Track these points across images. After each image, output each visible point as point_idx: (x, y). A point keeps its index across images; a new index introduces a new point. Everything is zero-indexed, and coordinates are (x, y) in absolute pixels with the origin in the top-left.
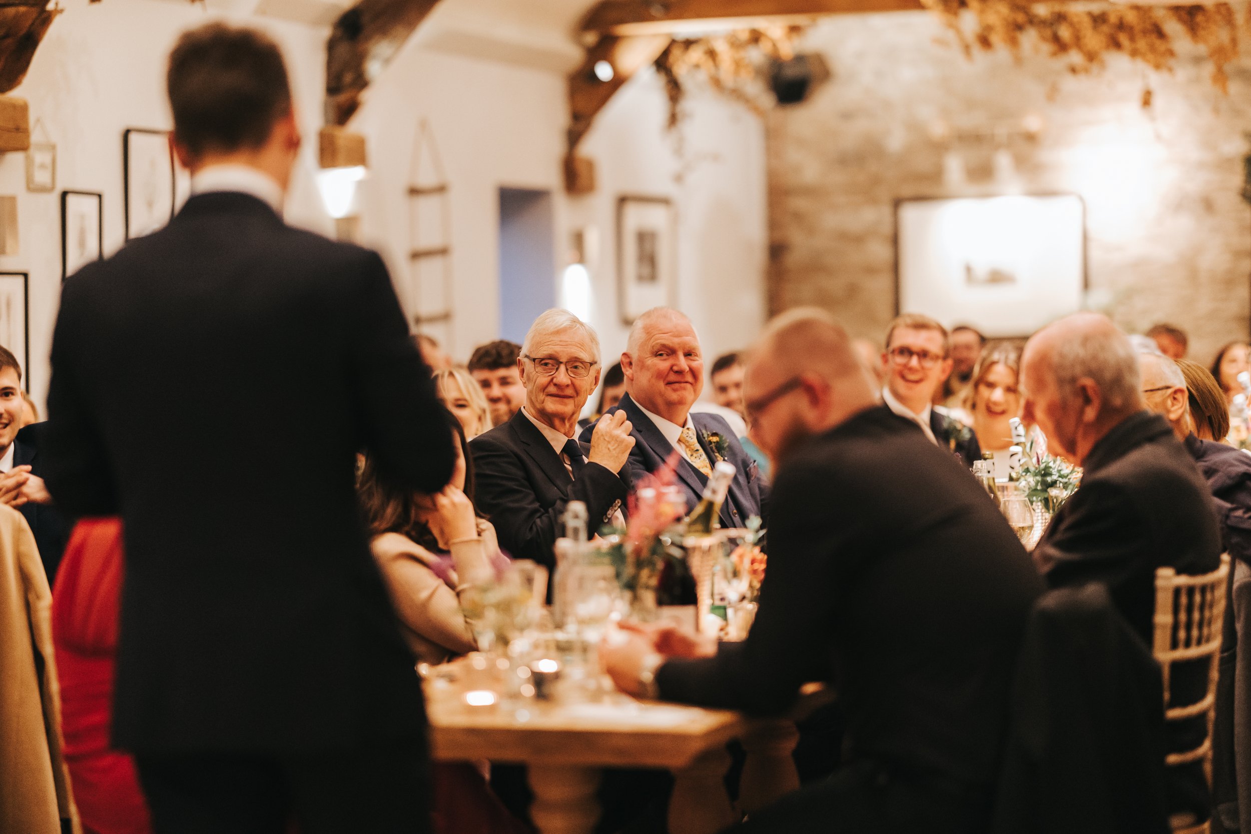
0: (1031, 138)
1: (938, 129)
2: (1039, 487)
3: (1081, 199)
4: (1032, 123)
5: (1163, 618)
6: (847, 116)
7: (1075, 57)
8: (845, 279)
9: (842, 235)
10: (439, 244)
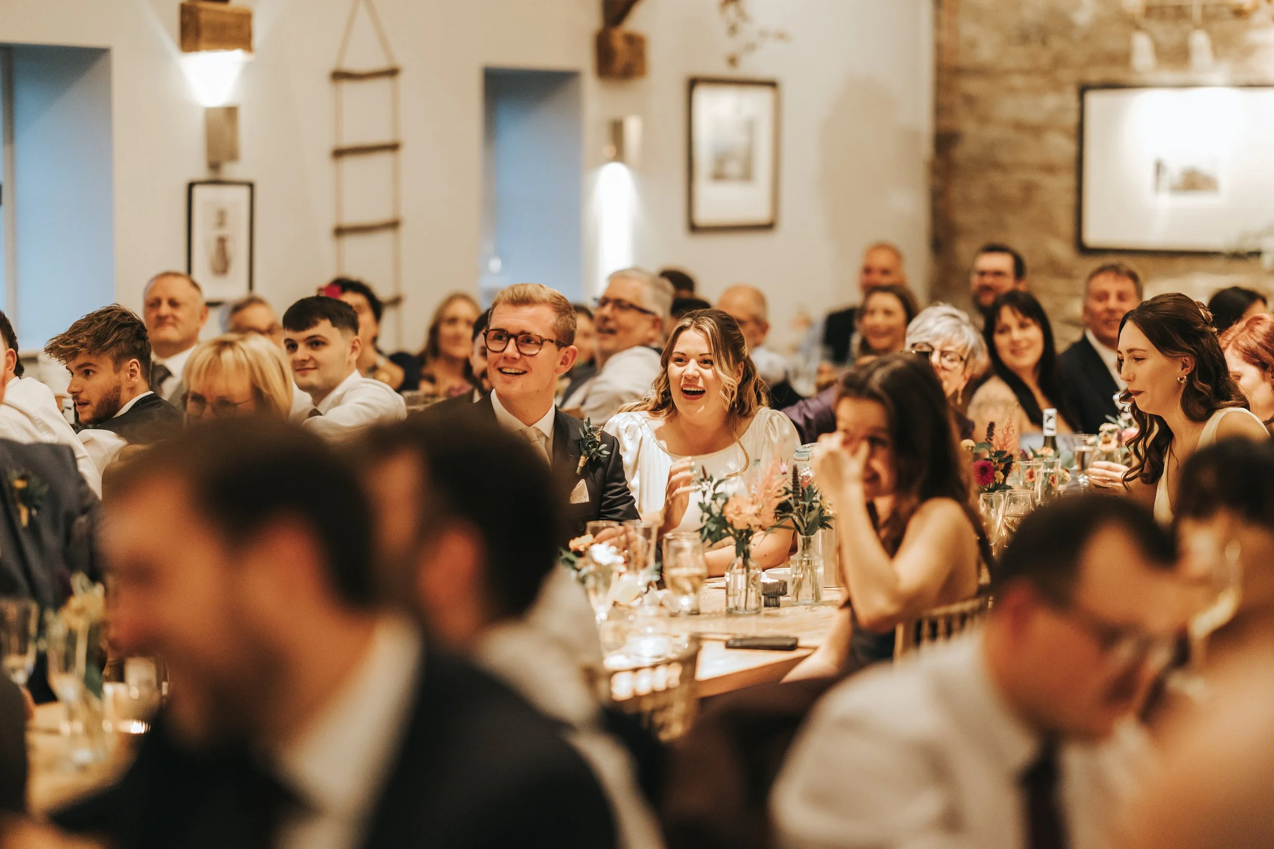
0: (1239, 12)
8: (1020, 176)
9: (1019, 126)
10: (383, 137)
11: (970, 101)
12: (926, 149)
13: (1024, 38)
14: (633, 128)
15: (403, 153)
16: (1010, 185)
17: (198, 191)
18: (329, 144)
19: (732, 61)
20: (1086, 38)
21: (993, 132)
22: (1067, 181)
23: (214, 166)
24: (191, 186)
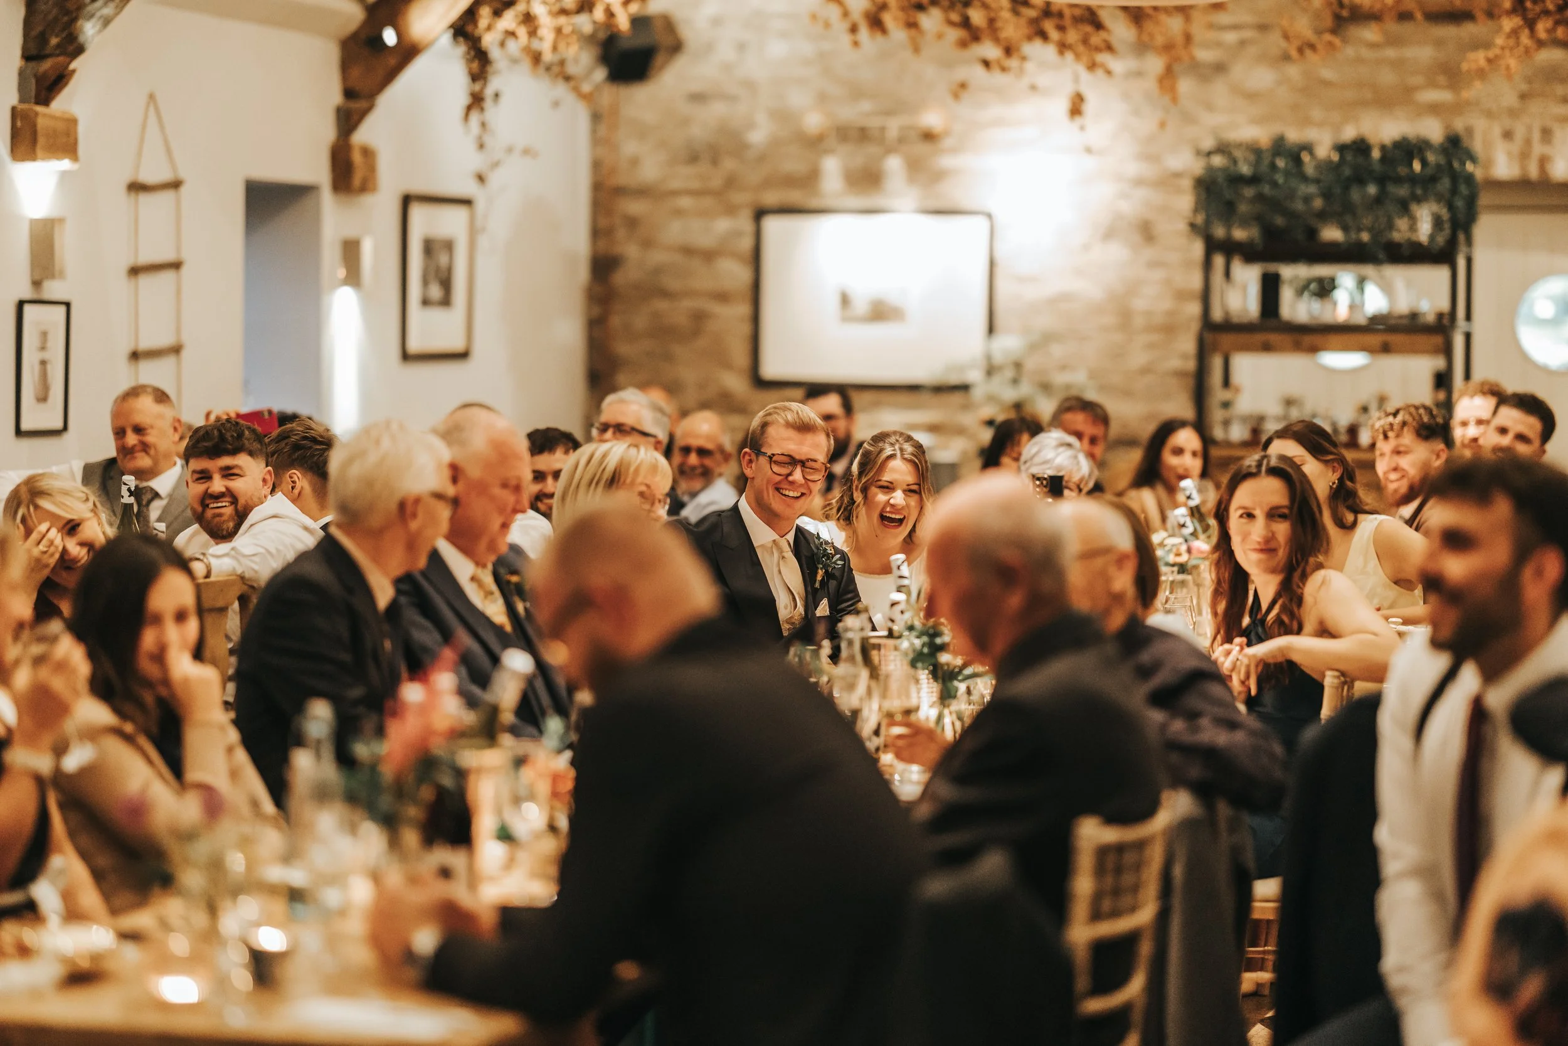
0: (929, 136)
1: (814, 121)
2: (926, 650)
3: (989, 216)
4: (932, 119)
5: (1083, 884)
6: (698, 98)
7: (990, 50)
8: (687, 304)
9: (688, 251)
10: (168, 256)
11: (632, 223)
12: (582, 273)
13: (693, 158)
14: (368, 249)
15: (184, 270)
16: (678, 313)
17: (28, 309)
18: (126, 261)
19: (482, 180)
20: (762, 158)
21: (657, 257)
22: (743, 309)
23: (37, 284)
24: (21, 305)
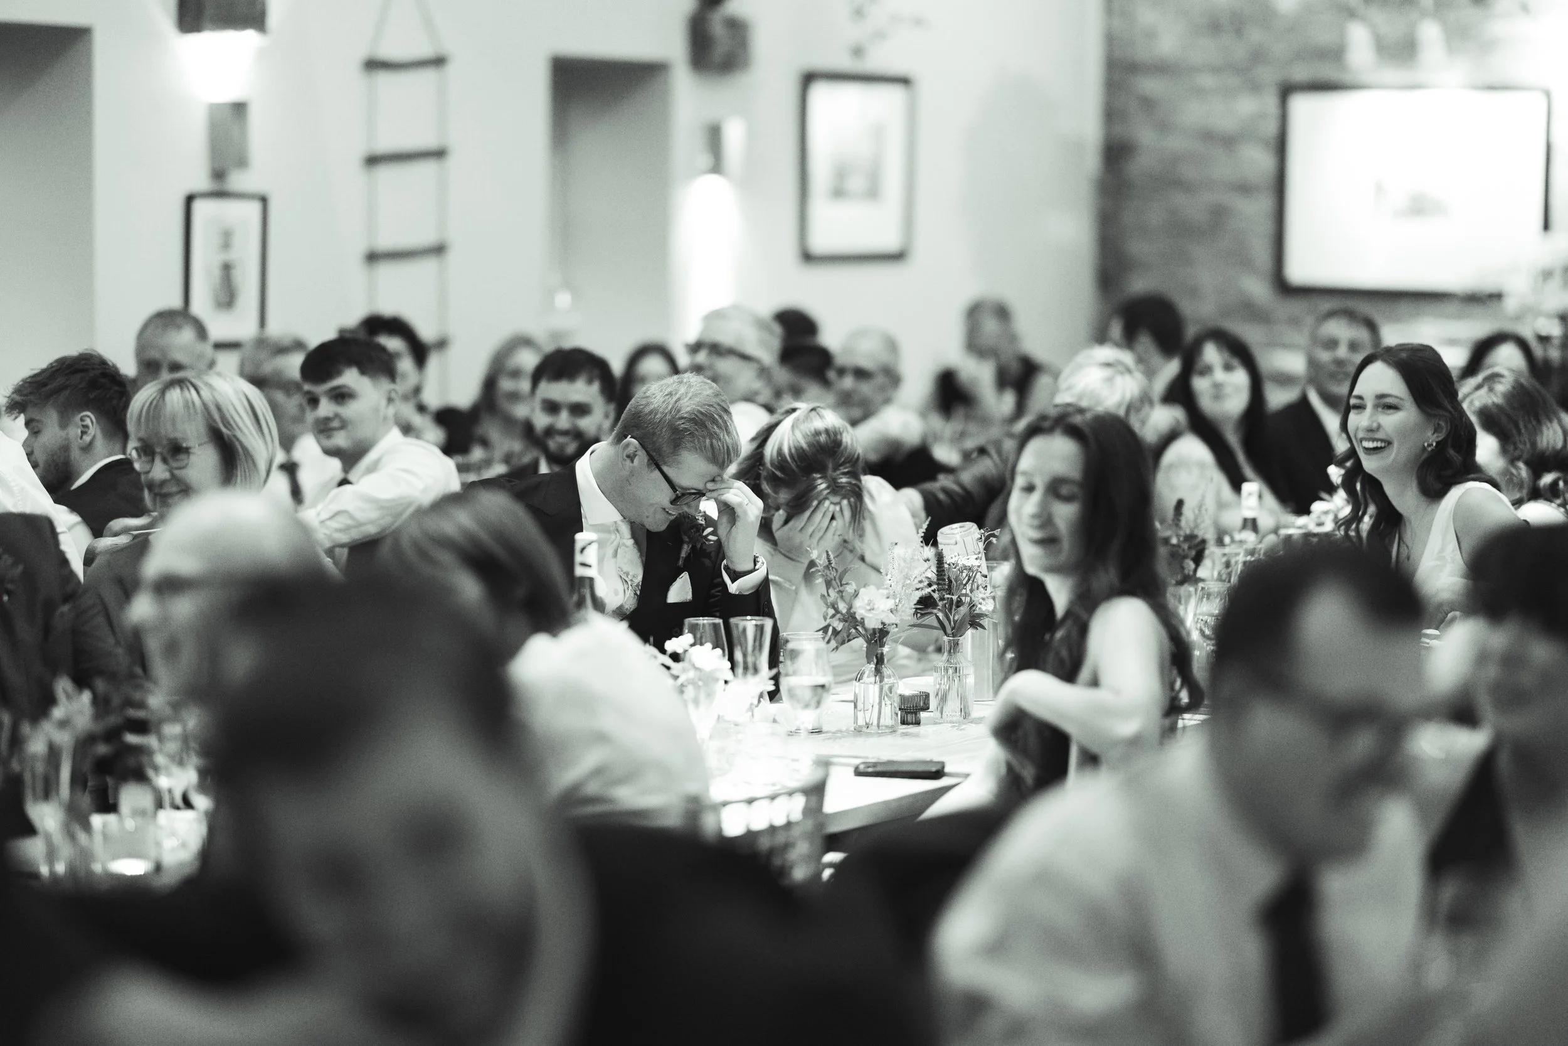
3: (1547, 92)
8: (1206, 197)
9: (1208, 136)
10: (428, 142)
11: (1148, 104)
12: (1091, 162)
13: (1215, 27)
14: (734, 135)
15: (452, 161)
16: (1193, 207)
17: (199, 206)
18: (360, 149)
19: (858, 52)
20: (1291, 28)
21: (1175, 143)
22: (1264, 204)
23: (219, 175)
24: (190, 199)
